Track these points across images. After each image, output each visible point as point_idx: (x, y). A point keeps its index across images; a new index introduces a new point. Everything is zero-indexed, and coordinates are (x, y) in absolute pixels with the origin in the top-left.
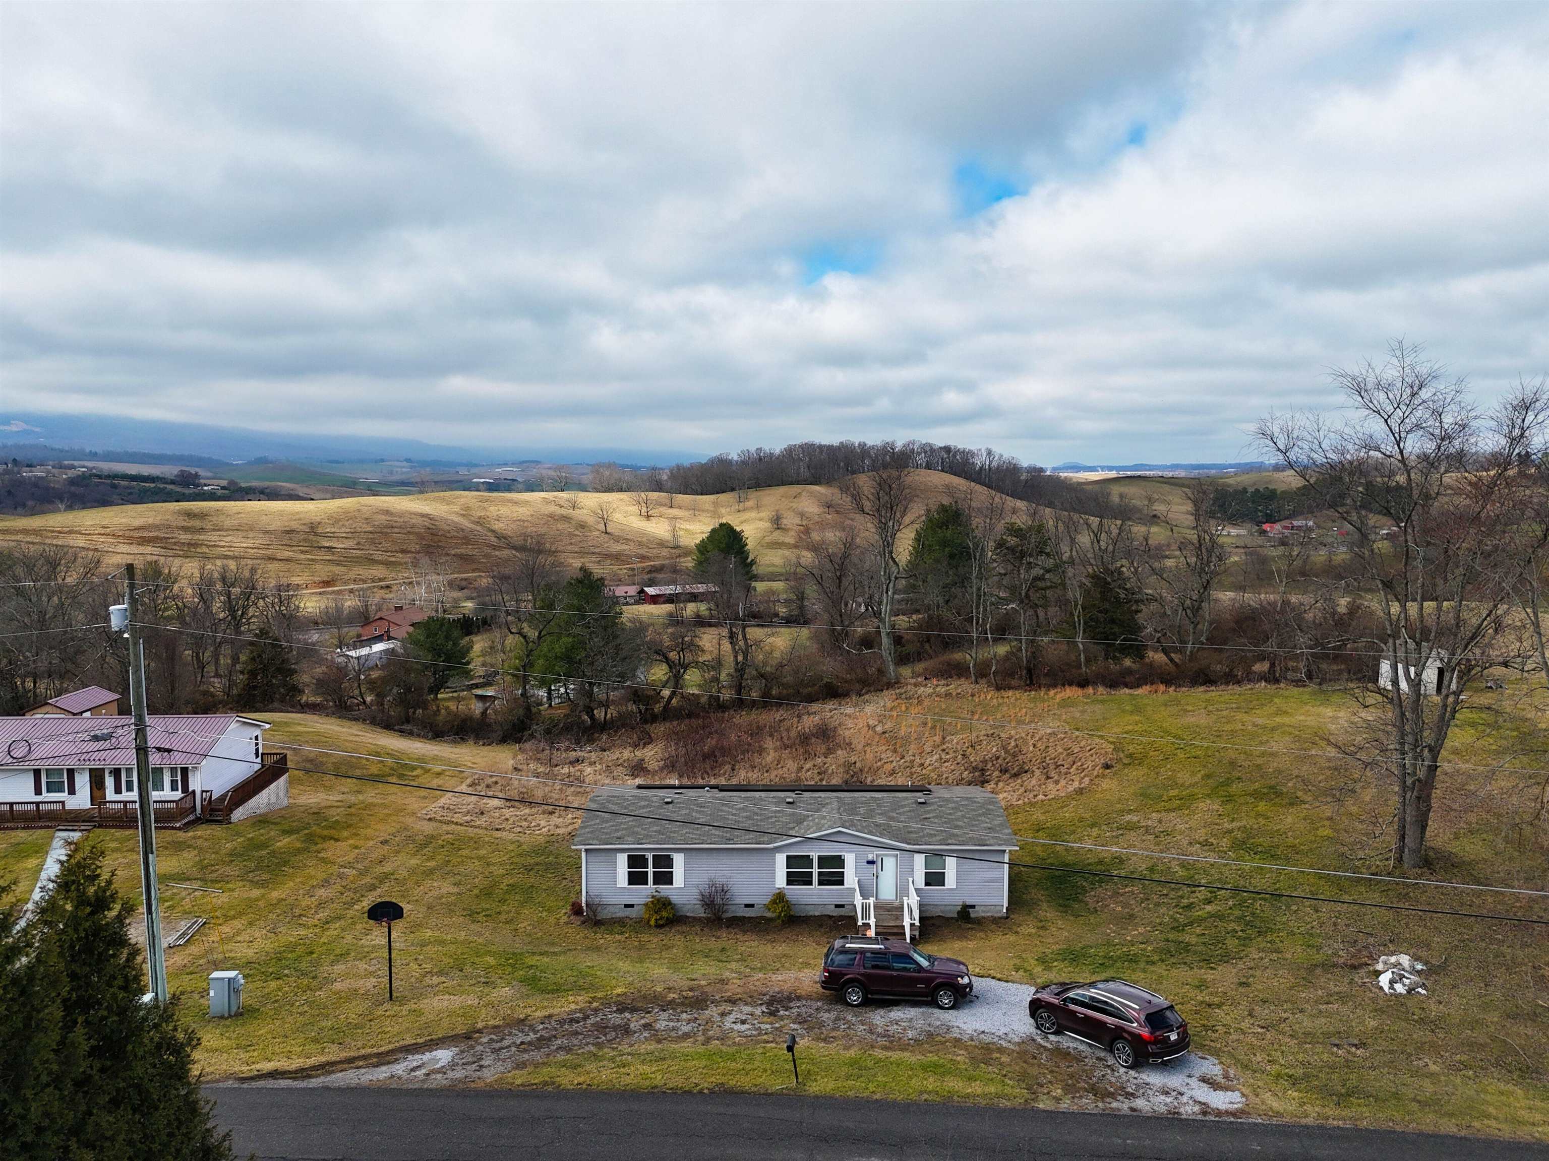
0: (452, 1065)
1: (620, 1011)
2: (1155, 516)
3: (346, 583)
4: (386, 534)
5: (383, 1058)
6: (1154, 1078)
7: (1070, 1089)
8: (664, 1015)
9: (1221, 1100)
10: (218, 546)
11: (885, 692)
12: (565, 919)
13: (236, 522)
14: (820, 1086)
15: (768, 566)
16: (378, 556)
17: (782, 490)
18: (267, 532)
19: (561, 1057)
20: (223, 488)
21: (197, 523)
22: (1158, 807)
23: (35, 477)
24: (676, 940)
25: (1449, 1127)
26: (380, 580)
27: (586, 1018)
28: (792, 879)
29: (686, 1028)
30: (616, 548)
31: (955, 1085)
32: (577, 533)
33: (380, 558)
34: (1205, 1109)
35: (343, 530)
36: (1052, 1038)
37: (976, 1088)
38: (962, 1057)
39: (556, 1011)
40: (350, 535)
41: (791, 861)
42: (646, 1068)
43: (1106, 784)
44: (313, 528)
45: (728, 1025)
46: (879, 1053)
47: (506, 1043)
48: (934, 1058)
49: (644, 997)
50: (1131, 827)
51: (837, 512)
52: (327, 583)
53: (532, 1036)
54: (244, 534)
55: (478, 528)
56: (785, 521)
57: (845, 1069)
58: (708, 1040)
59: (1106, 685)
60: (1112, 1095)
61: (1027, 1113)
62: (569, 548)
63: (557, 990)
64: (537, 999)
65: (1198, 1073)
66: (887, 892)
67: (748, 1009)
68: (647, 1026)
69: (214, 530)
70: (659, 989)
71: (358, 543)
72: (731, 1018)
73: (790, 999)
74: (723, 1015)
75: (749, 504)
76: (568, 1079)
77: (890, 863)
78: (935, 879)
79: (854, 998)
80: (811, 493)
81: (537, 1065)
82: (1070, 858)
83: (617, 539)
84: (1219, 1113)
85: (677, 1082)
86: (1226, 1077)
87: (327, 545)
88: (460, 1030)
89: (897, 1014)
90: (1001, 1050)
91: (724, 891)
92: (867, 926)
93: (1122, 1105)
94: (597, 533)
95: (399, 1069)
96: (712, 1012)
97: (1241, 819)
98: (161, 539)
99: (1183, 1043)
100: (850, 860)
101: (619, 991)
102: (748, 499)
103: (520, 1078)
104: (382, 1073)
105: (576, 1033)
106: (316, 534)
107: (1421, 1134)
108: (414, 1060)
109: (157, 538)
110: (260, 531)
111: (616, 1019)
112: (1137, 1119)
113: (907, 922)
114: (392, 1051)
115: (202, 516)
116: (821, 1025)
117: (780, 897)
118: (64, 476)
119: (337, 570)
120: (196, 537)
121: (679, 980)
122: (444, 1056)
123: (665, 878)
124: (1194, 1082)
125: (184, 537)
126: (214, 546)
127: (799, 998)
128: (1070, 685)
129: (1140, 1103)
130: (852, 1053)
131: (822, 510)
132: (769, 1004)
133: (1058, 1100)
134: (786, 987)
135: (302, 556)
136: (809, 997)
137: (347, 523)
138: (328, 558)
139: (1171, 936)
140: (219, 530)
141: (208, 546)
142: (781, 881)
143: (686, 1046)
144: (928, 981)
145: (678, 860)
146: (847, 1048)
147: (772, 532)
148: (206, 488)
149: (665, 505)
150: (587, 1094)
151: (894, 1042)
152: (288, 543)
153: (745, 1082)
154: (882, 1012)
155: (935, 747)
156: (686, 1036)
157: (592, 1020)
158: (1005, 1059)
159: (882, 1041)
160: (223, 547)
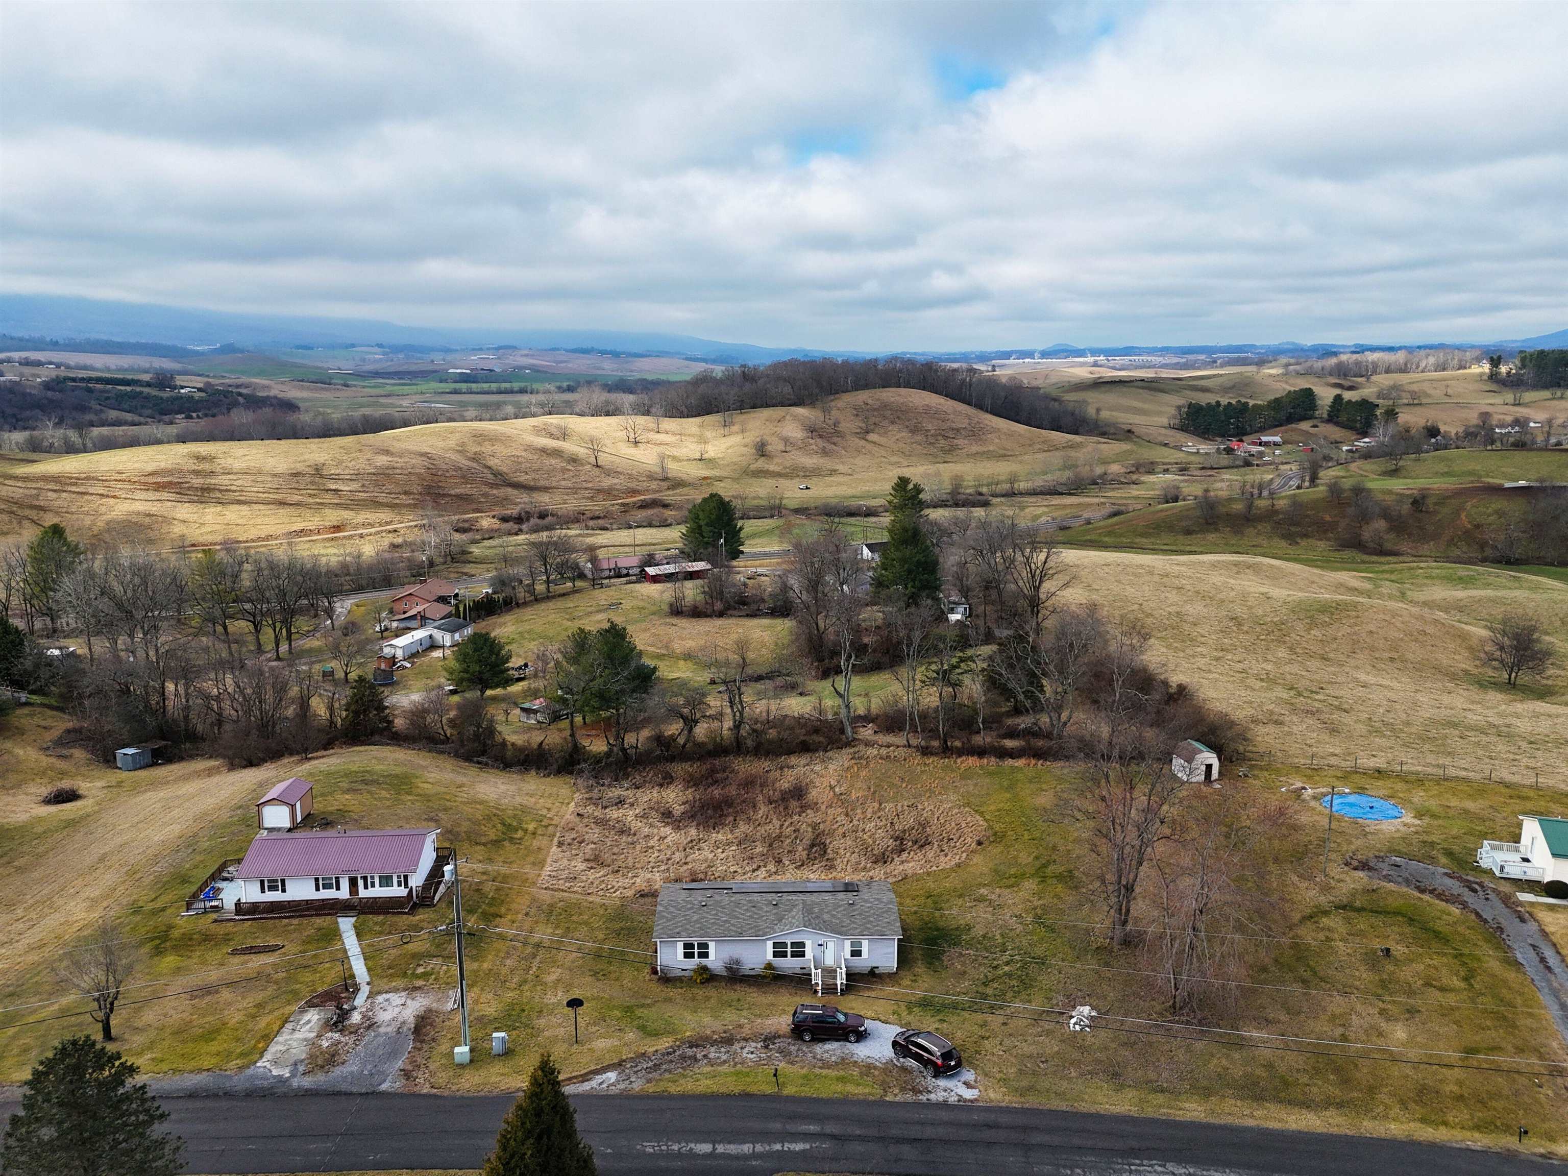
0: (618, 1081)
1: (691, 1047)
2: (1129, 431)
3: (355, 528)
4: (389, 475)
5: (585, 1078)
6: (942, 1083)
7: (903, 1089)
8: (713, 1049)
9: (969, 1094)
10: (229, 491)
11: (844, 751)
12: (648, 977)
13: (244, 465)
14: (789, 1090)
15: (754, 498)
16: (383, 498)
17: (767, 413)
18: (275, 475)
19: (667, 1075)
20: (200, 390)
21: (206, 466)
22: (1001, 884)
23: (10, 381)
24: (711, 991)
25: (1063, 1106)
26: (387, 523)
27: (674, 1052)
28: (775, 955)
29: (724, 1057)
30: (607, 482)
31: (851, 1088)
32: (569, 467)
33: (385, 500)
34: (960, 1098)
35: (347, 472)
36: (901, 1060)
37: (860, 1090)
38: (856, 1072)
39: (659, 1047)
40: (354, 477)
41: (775, 945)
42: (708, 1082)
43: (977, 859)
44: (318, 471)
45: (745, 1055)
46: (817, 1071)
47: (639, 1068)
48: (842, 1073)
49: (701, 1037)
50: (981, 899)
51: (821, 437)
52: (337, 528)
53: (651, 1064)
54: (253, 478)
55: (475, 465)
56: (769, 448)
57: (801, 1081)
58: (736, 1064)
59: (995, 756)
60: (921, 1092)
61: (881, 1103)
62: (563, 483)
63: (655, 1034)
64: (648, 1040)
65: (963, 1079)
66: (829, 961)
67: (754, 1044)
68: (705, 1056)
69: (224, 474)
70: (708, 1032)
71: (363, 486)
72: (746, 1050)
73: (775, 1037)
74: (742, 1048)
75: (735, 428)
76: (674, 1089)
77: (831, 945)
78: (856, 953)
79: (807, 1038)
80: (795, 418)
81: (658, 1081)
82: (942, 924)
83: (609, 472)
84: (965, 1101)
85: (723, 1090)
86: (975, 1081)
87: (333, 487)
88: (616, 1061)
89: (828, 1046)
90: (875, 1068)
91: (738, 962)
92: (817, 984)
93: (923, 1098)
94: (588, 467)
95: (594, 1083)
96: (737, 1046)
97: (1044, 898)
98: (176, 484)
99: (959, 1065)
100: (808, 944)
101: (688, 1034)
102: (732, 423)
103: (651, 1088)
104: (586, 1087)
105: (671, 1061)
106: (322, 476)
107: (1050, 1111)
108: (599, 1078)
109: (170, 483)
110: (268, 474)
111: (690, 1052)
112: (929, 1105)
113: (839, 983)
114: (586, 1074)
115: (210, 459)
116: (790, 1053)
117: (769, 966)
118: (38, 380)
119: (346, 514)
120: (208, 481)
121: (717, 1026)
122: (612, 1076)
123: (704, 955)
124: (960, 1084)
125: (197, 482)
126: (227, 490)
127: (779, 1037)
128: (972, 755)
129: (932, 1097)
130: (804, 1071)
131: (805, 434)
132: (765, 1041)
133: (896, 1095)
134: (773, 1029)
135: (311, 500)
136: (784, 1036)
137: (350, 465)
138: (335, 501)
139: (980, 989)
140: (228, 474)
141: (220, 491)
142: (770, 956)
143: (725, 1068)
144: (844, 1029)
145: (712, 946)
146: (802, 1068)
147: (757, 460)
148: (182, 391)
149: (652, 430)
150: (683, 1097)
151: (826, 1065)
152: (296, 486)
153: (753, 1089)
154: (820, 1045)
155: (874, 813)
156: (725, 1062)
157: (677, 1053)
158: (876, 1073)
159: (820, 1064)
160: (235, 491)
